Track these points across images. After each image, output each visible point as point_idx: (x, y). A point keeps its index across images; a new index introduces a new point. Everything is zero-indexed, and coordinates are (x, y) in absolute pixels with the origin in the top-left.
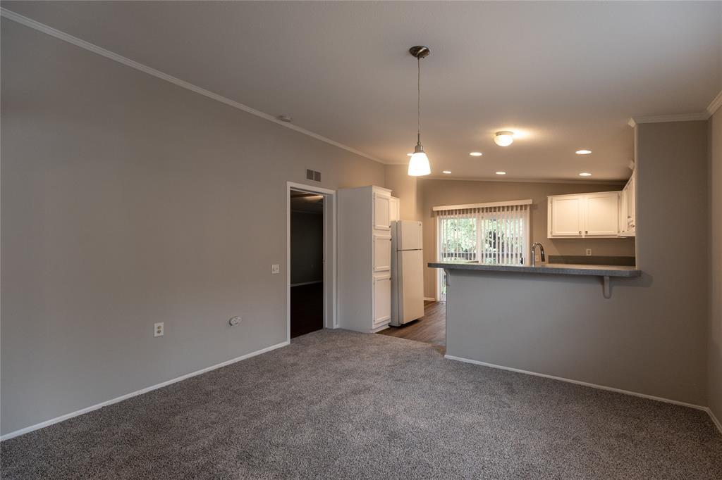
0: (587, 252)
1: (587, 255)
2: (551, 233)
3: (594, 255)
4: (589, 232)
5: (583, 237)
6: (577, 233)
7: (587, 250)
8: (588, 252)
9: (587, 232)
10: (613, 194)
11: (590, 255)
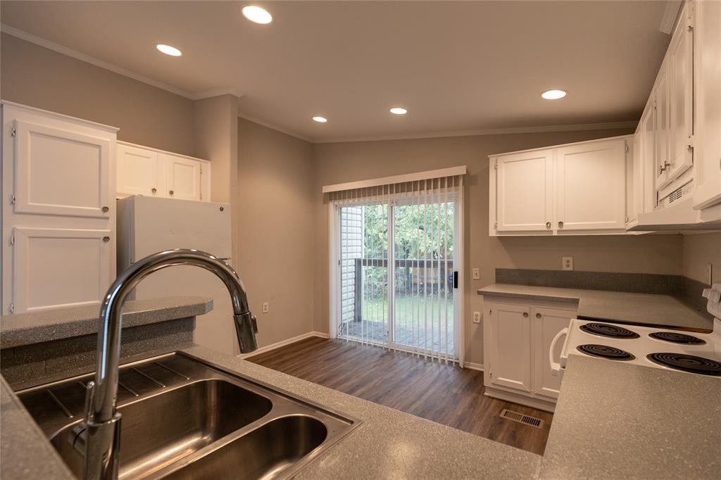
0: (564, 264)
1: (565, 268)
2: (496, 227)
3: (578, 269)
4: (565, 224)
5: (555, 234)
6: (542, 226)
7: (565, 259)
8: (567, 263)
9: (561, 223)
10: (615, 144)
11: (570, 269)
